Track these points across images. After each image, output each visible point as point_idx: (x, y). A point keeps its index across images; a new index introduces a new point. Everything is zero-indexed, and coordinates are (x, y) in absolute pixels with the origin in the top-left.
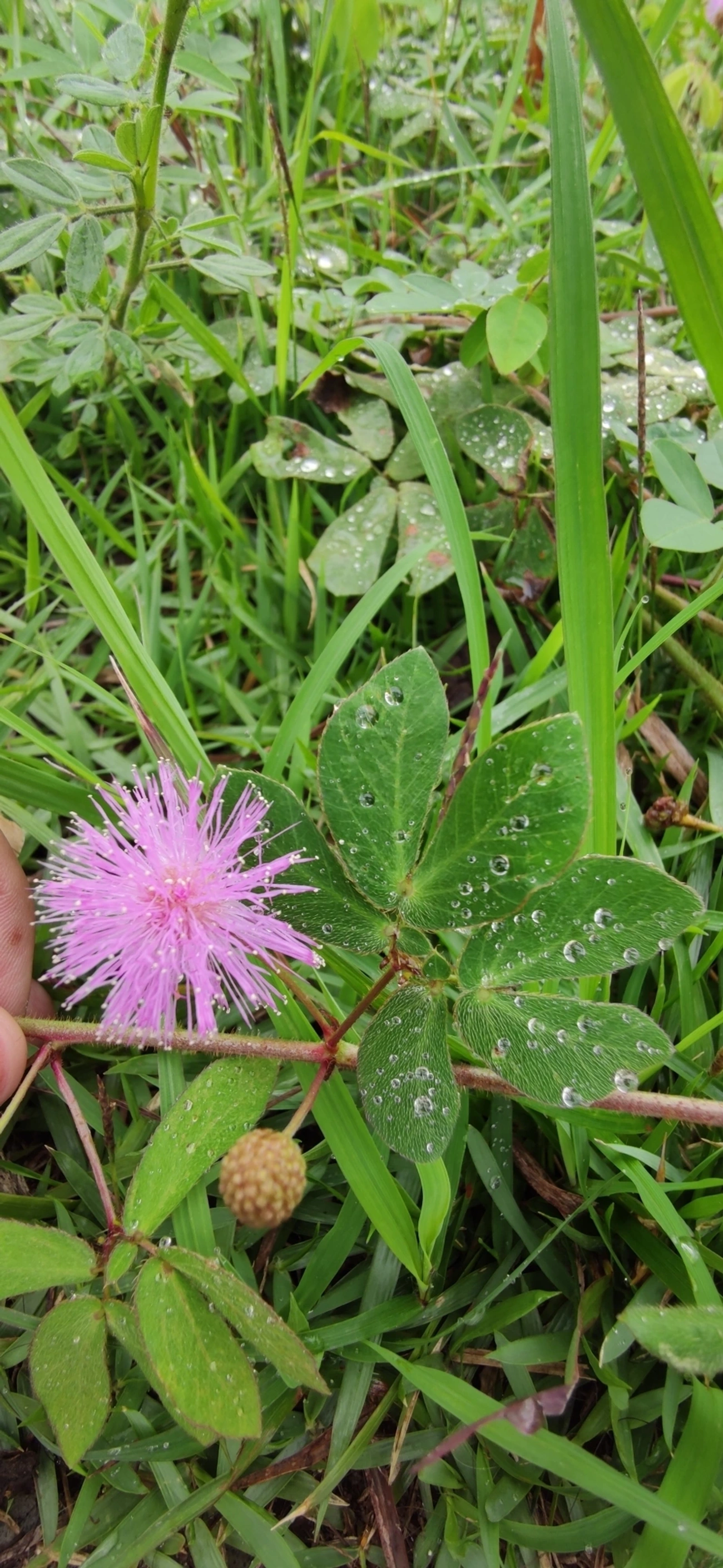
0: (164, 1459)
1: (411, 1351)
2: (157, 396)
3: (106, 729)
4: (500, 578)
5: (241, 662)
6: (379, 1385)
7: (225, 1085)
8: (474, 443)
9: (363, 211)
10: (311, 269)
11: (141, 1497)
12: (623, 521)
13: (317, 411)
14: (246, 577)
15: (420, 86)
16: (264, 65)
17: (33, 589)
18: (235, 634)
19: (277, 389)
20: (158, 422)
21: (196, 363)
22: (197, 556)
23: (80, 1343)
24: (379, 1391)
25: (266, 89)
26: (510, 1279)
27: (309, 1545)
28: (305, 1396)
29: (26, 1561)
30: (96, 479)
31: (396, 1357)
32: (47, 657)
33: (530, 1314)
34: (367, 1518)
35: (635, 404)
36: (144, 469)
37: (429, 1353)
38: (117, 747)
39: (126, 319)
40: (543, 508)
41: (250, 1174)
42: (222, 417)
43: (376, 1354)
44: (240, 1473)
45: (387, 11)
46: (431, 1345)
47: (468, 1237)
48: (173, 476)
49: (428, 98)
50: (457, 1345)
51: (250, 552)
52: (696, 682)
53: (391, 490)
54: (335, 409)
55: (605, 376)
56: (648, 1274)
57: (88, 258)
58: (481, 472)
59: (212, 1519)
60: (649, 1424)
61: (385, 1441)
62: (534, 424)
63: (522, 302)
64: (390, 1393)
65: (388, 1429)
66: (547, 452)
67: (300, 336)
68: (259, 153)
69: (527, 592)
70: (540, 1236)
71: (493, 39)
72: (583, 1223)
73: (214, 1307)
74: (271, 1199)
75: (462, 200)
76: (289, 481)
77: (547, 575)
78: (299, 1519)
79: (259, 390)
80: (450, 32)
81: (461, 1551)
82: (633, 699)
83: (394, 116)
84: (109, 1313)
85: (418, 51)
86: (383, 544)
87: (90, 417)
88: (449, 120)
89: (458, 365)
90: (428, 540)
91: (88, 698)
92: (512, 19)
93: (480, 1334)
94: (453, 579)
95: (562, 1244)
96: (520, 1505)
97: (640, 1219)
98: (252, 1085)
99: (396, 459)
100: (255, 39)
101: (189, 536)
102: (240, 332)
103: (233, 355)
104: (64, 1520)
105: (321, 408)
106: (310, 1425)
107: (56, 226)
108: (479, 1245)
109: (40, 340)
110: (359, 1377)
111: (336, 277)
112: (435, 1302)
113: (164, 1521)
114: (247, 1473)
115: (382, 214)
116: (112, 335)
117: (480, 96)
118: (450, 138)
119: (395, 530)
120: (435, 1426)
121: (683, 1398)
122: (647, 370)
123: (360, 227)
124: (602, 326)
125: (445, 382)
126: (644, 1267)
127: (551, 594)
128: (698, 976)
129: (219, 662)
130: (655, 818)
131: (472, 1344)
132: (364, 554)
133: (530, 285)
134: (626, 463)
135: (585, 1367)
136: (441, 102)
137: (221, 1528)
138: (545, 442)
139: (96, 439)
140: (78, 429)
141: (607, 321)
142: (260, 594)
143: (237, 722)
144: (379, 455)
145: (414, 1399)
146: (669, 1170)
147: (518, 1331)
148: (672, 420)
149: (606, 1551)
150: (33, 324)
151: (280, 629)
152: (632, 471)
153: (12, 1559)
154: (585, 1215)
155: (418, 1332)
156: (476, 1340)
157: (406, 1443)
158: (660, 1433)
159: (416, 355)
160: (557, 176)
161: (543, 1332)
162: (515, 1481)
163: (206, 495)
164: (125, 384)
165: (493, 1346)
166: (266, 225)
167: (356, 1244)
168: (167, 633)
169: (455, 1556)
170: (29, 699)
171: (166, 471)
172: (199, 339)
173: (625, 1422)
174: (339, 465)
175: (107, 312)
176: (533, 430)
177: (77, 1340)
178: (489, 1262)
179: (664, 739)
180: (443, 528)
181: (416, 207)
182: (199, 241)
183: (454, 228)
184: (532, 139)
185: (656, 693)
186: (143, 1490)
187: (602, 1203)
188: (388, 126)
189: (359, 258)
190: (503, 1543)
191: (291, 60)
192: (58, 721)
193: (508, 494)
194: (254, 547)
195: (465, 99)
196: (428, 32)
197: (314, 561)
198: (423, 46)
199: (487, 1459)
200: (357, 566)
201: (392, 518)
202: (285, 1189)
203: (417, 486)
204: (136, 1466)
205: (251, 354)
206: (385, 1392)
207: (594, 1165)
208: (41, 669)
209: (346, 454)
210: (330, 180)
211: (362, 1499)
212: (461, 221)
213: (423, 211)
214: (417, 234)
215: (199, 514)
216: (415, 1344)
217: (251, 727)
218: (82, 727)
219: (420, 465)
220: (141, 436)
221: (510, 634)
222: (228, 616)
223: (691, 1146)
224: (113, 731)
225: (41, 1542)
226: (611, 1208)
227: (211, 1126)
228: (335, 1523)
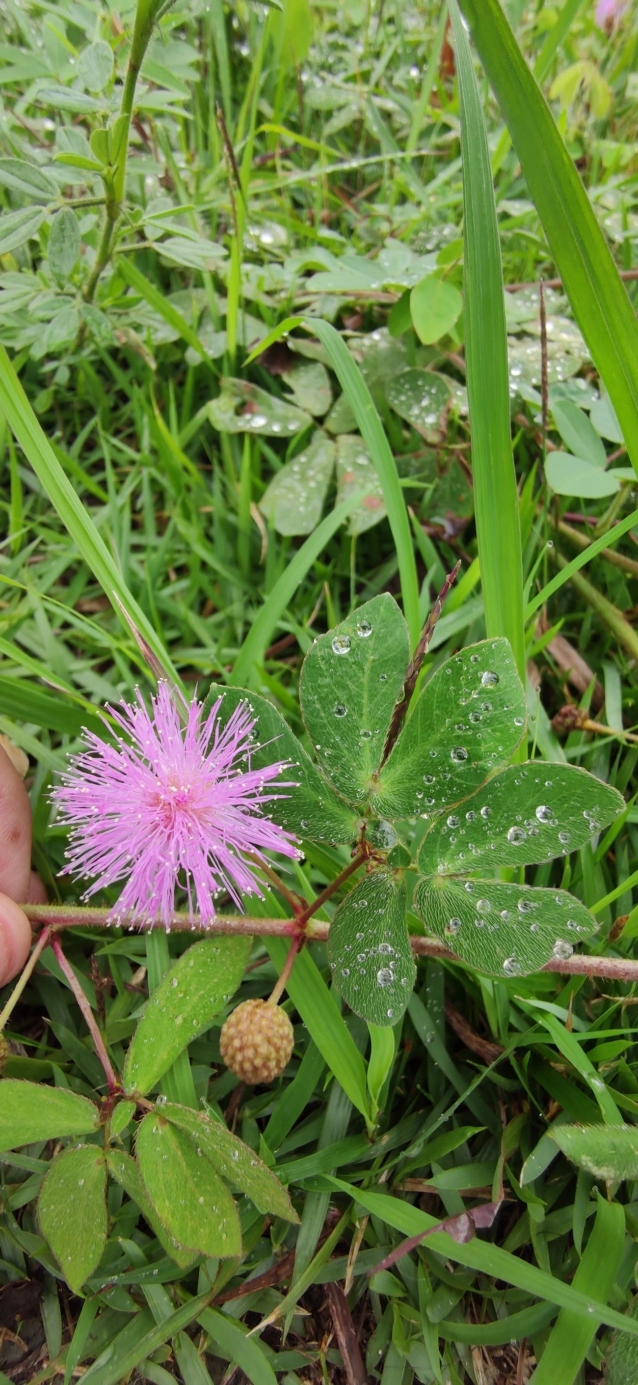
0: (155, 1282)
1: (361, 1181)
2: (121, 356)
3: (83, 652)
4: (425, 517)
5: (201, 592)
6: (335, 1211)
7: (205, 964)
8: (402, 402)
9: (299, 190)
10: (255, 243)
11: (133, 1315)
12: (529, 468)
13: (264, 373)
14: (203, 518)
15: (347, 80)
16: (209, 59)
17: (17, 530)
18: (195, 568)
19: (228, 352)
20: (122, 379)
21: (156, 330)
22: (160, 498)
23: (83, 1186)
24: (335, 1217)
25: (211, 80)
26: (444, 1118)
27: (277, 1350)
28: (272, 1224)
29: (35, 1374)
30: (69, 431)
31: (350, 1186)
32: (29, 589)
33: (461, 1147)
34: (326, 1326)
35: (538, 366)
36: (112, 422)
37: (376, 1183)
38: (93, 668)
39: (96, 294)
40: (462, 458)
41: (248, 1039)
42: (179, 376)
43: (332, 1184)
44: (219, 1290)
45: (318, 10)
46: (378, 1176)
47: (408, 1084)
48: (137, 427)
49: (354, 91)
50: (399, 1176)
51: (207, 496)
52: (594, 606)
53: (329, 443)
54: (279, 371)
55: (511, 340)
56: (559, 1110)
57: (66, 245)
58: (407, 426)
59: (194, 1331)
60: (562, 1237)
61: (341, 1259)
62: (452, 385)
63: (440, 282)
64: (344, 1218)
65: (342, 1249)
66: (464, 409)
67: (248, 306)
68: (206, 138)
69: (449, 529)
70: (469, 1082)
71: (410, 38)
72: (505, 1068)
73: (202, 1152)
74: (267, 1059)
75: (386, 183)
76: (241, 435)
77: (466, 515)
78: (268, 1327)
79: (213, 353)
80: (372, 32)
81: (407, 1348)
82: (541, 622)
83: (324, 107)
84: (109, 1159)
85: (344, 48)
86: (324, 491)
87: (63, 377)
88: (373, 112)
89: (385, 330)
90: (363, 487)
91: (66, 625)
92: (427, 18)
93: (418, 1166)
94: (385, 521)
95: (487, 1088)
96: (455, 1308)
97: (552, 1064)
98: (229, 962)
99: (333, 415)
100: (200, 34)
101: (153, 481)
102: (194, 302)
103: (189, 322)
104: (67, 1338)
105: (268, 370)
106: (276, 1249)
107: (37, 218)
108: (418, 1090)
109: (22, 312)
110: (317, 1205)
111: (277, 251)
112: (380, 1140)
113: (155, 1333)
114: (223, 1291)
115: (316, 195)
116: (84, 308)
117: (399, 89)
118: (374, 127)
119: (334, 477)
120: (382, 1245)
121: (589, 1213)
122: (548, 336)
123: (297, 205)
124: (507, 296)
125: (374, 346)
126: (556, 1104)
127: (469, 531)
128: (598, 859)
129: (183, 592)
130: (561, 724)
131: (413, 1175)
132: (308, 499)
133: (447, 267)
134: (531, 417)
135: (508, 1190)
136: (366, 96)
137: (202, 1339)
138: (462, 400)
139: (68, 396)
140: (52, 388)
141: (512, 292)
142: (216, 531)
143: (199, 644)
144: (319, 411)
145: (365, 1222)
146: (576, 1022)
147: (451, 1161)
148: (570, 381)
149: (527, 1344)
150: (14, 299)
151: (235, 562)
152: (536, 425)
153: (22, 1373)
154: (507, 1062)
155: (367, 1165)
156: (417, 1170)
157: (358, 1260)
158: (571, 1243)
159: (349, 322)
160: (467, 164)
161: (473, 1162)
162: (451, 1289)
163: (167, 446)
164: (92, 347)
165: (430, 1175)
166: (214, 205)
167: (314, 1094)
168: (136, 567)
169: (401, 1352)
170: (15, 628)
171: (131, 423)
172: (159, 310)
173: (542, 1235)
174: (284, 420)
175: (79, 288)
176: (452, 390)
177: (81, 1182)
178: (426, 1105)
179: (567, 656)
180: (376, 476)
181: (346, 187)
182: (161, 228)
183: (379, 208)
184: (446, 128)
185: (560, 616)
186: (136, 1308)
187: (520, 1051)
188: (320, 116)
189: (296, 233)
190: (441, 1341)
191: (233, 55)
192: (41, 645)
193: (432, 446)
194: (210, 491)
195: (386, 92)
196: (352, 31)
197: (266, 505)
198: (349, 43)
199: (427, 1271)
200: (302, 509)
201: (331, 467)
202: (277, 1050)
203: (352, 439)
204: (129, 1288)
205: (204, 321)
206: (340, 1217)
207: (513, 1020)
208: (25, 600)
209: (290, 411)
210: (270, 163)
211: (322, 1309)
212: (385, 201)
213: (351, 190)
214: (346, 211)
215: (162, 463)
216: (365, 1175)
217: (212, 649)
218: (63, 652)
219: (354, 420)
220: (108, 392)
221: (434, 568)
222: (189, 551)
223: (594, 1002)
224: (89, 654)
225: (47, 1358)
226: (528, 1055)
227: (195, 999)
228: (299, 1330)
